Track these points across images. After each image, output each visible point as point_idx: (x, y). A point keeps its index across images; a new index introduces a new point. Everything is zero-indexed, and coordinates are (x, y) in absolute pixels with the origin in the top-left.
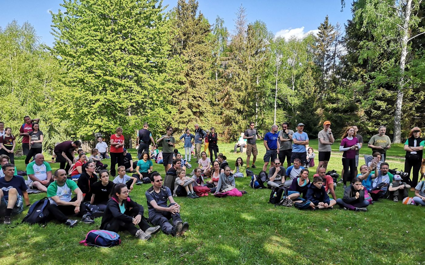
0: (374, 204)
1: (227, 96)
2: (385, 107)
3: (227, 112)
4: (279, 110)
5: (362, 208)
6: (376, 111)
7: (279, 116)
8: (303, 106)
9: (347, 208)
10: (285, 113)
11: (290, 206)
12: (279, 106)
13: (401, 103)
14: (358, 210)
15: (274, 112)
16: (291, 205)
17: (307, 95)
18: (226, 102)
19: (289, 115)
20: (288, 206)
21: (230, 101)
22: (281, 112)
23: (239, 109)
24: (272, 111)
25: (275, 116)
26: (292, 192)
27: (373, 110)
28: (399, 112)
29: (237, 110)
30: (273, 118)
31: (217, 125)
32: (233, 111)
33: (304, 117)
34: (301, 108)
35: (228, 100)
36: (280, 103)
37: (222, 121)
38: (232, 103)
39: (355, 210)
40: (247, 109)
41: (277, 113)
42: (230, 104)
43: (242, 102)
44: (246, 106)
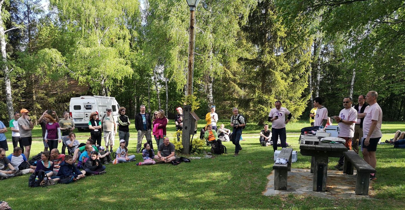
28: (10, 98)
39: (99, 174)
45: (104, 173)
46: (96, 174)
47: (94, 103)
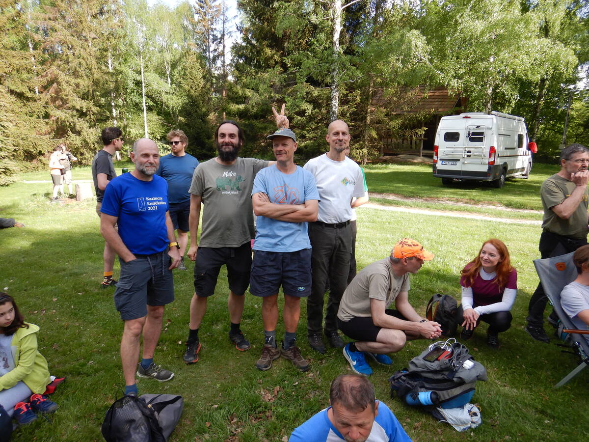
1: (55, 85)
2: (310, 111)
3: (57, 114)
4: (151, 114)
6: (299, 118)
7: (151, 124)
8: (188, 108)
10: (160, 119)
12: (150, 109)
13: (337, 105)
15: (143, 117)
17: (192, 91)
18: (53, 95)
19: (167, 123)
21: (62, 94)
22: (154, 117)
23: (78, 108)
24: (139, 115)
25: (146, 123)
27: (296, 117)
29: (77, 110)
30: (143, 127)
31: (37, 136)
32: (69, 111)
34: (186, 111)
35: (57, 92)
36: (151, 103)
37: (48, 128)
38: (65, 97)
40: (95, 109)
41: (148, 119)
42: (62, 99)
43: (84, 97)
44: (91, 103)
47: (491, 129)
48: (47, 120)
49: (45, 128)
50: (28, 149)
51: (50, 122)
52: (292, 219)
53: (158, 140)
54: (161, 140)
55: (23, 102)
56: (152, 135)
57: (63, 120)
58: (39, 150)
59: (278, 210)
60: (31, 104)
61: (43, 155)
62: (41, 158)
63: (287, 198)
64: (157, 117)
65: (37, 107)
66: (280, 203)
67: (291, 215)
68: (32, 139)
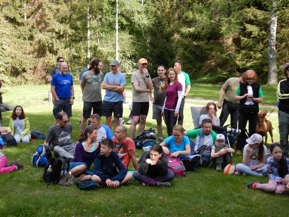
0: (187, 175)
1: (40, 11)
2: (257, 33)
3: (39, 36)
4: (123, 33)
5: (165, 183)
6: (246, 39)
7: (123, 42)
8: (155, 29)
9: (147, 184)
10: (131, 38)
11: (70, 185)
12: (122, 27)
13: (275, 28)
14: (160, 186)
15: (115, 36)
16: (71, 183)
17: (159, 12)
18: (38, 19)
19: (138, 42)
20: (66, 186)
21: (45, 19)
22: (126, 36)
23: (57, 31)
24: (112, 35)
25: (117, 42)
26: (76, 163)
27: (242, 38)
28: (273, 42)
29: (56, 33)
30: (114, 45)
31: (24, 55)
32: (50, 34)
33: (156, 45)
34: (152, 31)
35: (41, 17)
36: (125, 23)
37: (32, 49)
38: (47, 21)
39: (156, 185)
40: (70, 31)
41: (120, 38)
42: (45, 22)
43: (62, 21)
44: (68, 26)
45: (166, 186)
46: (151, 185)
48: (31, 42)
49: (30, 48)
50: (15, 66)
51: (34, 43)
52: (115, 90)
53: (128, 58)
54: (130, 58)
55: (15, 27)
56: (123, 54)
57: (44, 41)
58: (23, 67)
59: (110, 88)
60: (21, 28)
61: (25, 71)
62: (24, 74)
63: (114, 84)
64: (129, 36)
65: (24, 30)
66: (112, 85)
67: (115, 89)
68: (19, 58)
